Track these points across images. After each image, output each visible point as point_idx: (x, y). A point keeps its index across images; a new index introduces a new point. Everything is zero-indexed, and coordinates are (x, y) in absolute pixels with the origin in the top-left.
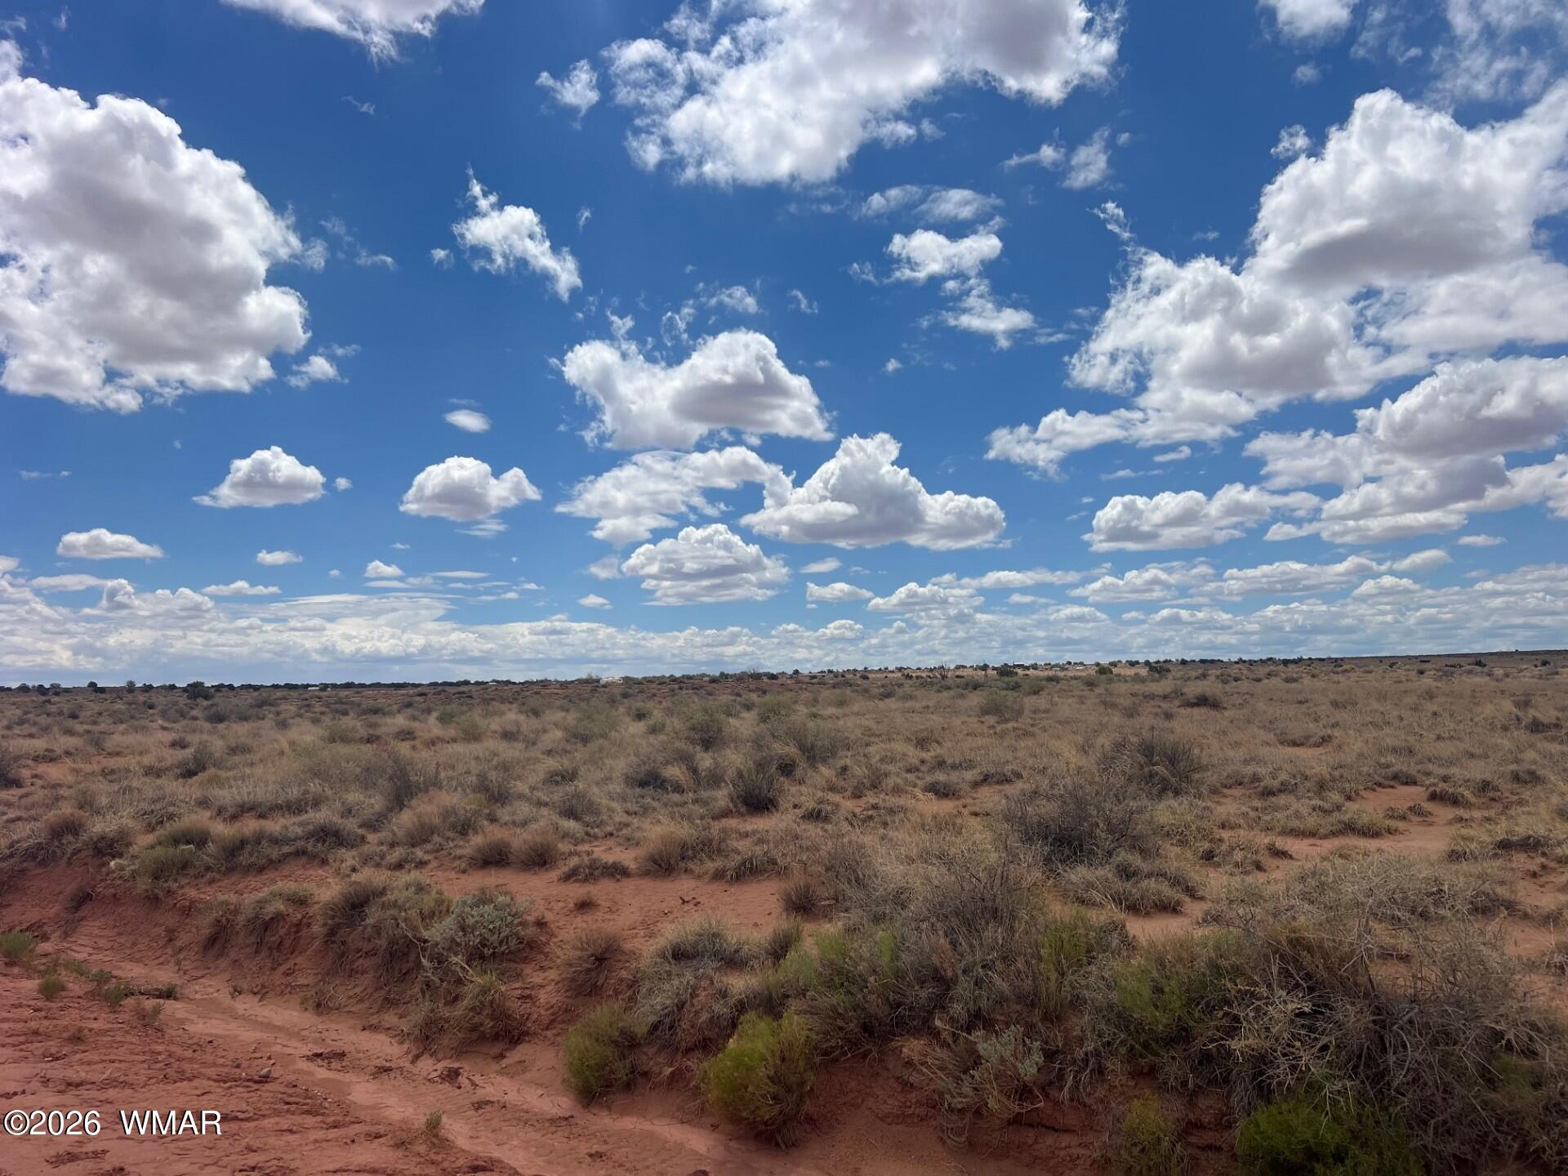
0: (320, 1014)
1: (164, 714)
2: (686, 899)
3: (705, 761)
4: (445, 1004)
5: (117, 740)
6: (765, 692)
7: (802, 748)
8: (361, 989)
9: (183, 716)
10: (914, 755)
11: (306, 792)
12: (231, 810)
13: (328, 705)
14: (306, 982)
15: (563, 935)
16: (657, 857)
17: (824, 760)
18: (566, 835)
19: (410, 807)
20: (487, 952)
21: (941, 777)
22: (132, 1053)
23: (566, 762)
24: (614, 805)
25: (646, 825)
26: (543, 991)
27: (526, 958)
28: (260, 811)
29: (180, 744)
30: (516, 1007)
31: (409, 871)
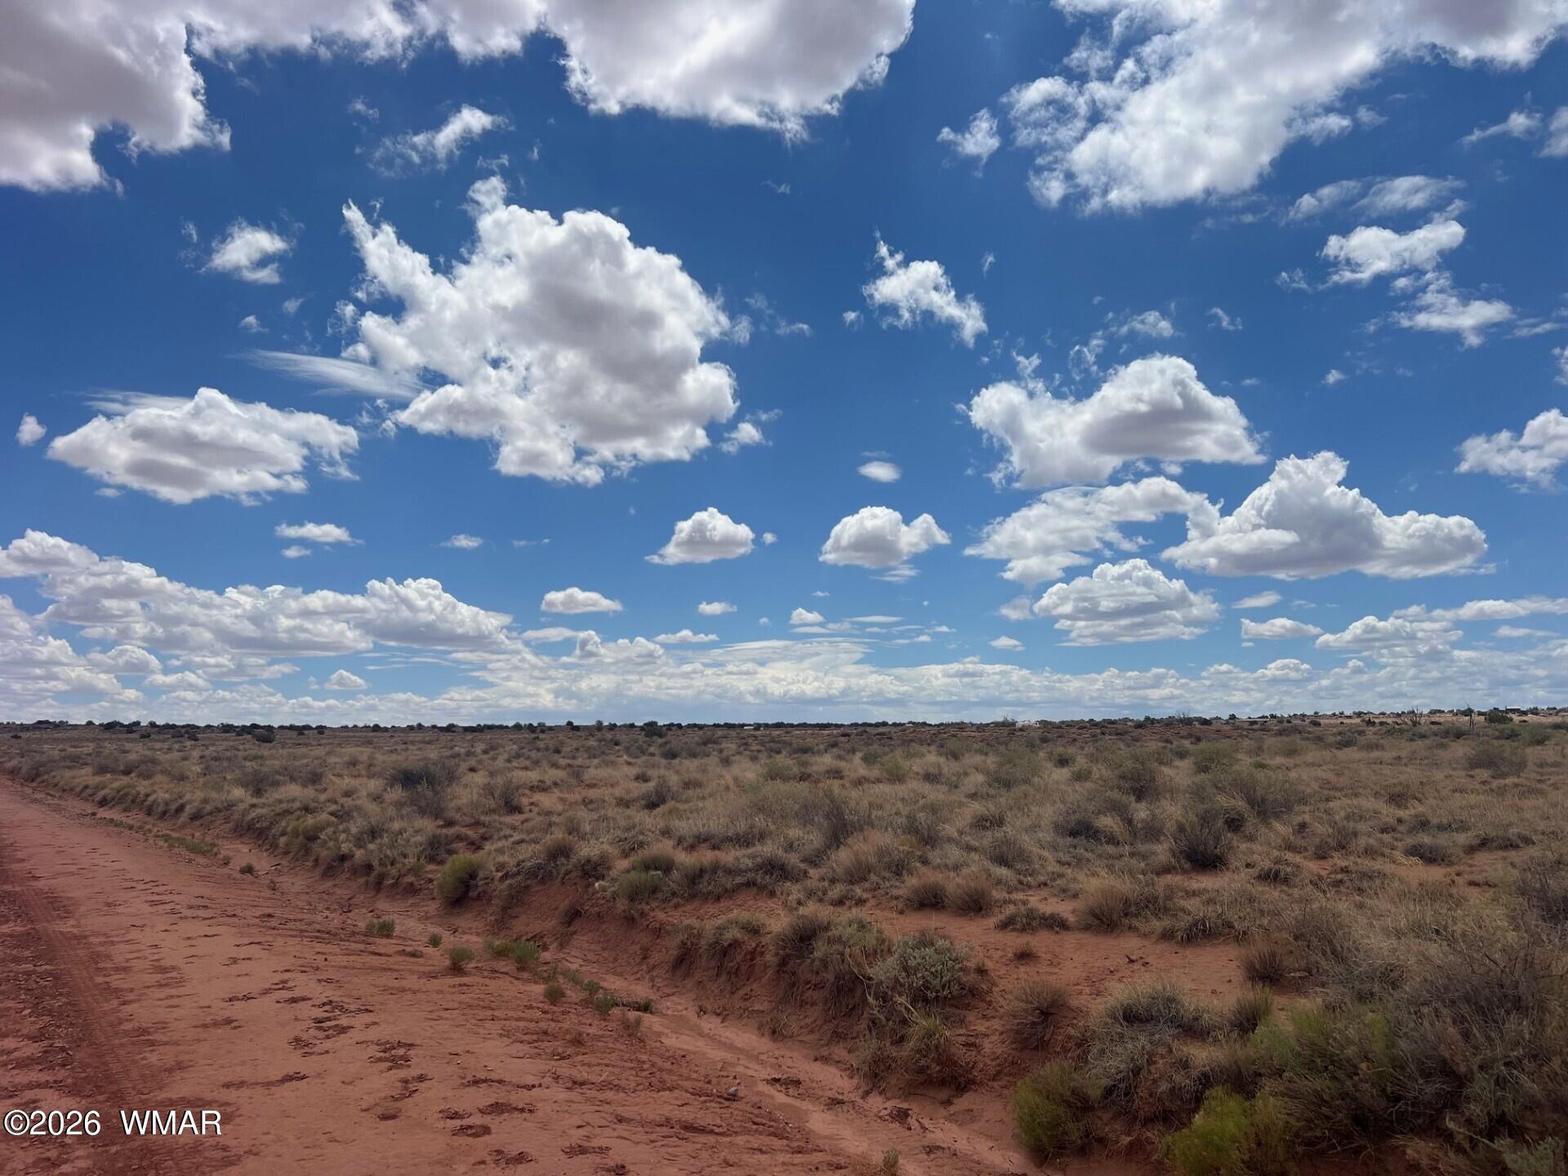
0: (775, 1040)
1: (627, 750)
2: (1133, 958)
3: (1141, 812)
4: (892, 1044)
5: (592, 773)
6: (1199, 739)
7: (1252, 802)
8: (812, 1020)
9: (643, 753)
10: (1389, 813)
11: (752, 827)
12: (690, 841)
13: (762, 744)
14: (762, 1008)
15: (1003, 984)
16: (1098, 911)
17: (1277, 815)
18: (999, 882)
19: (846, 845)
20: (931, 995)
21: (1425, 839)
22: (623, 1060)
23: (992, 808)
24: (1045, 853)
25: (1081, 876)
26: (986, 1041)
27: (968, 1005)
28: (715, 842)
29: (642, 778)
30: (963, 1055)
31: (850, 908)
